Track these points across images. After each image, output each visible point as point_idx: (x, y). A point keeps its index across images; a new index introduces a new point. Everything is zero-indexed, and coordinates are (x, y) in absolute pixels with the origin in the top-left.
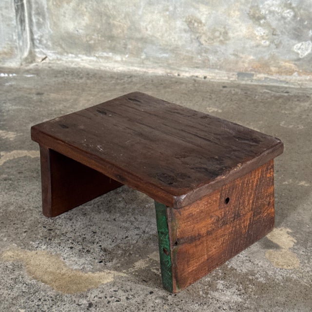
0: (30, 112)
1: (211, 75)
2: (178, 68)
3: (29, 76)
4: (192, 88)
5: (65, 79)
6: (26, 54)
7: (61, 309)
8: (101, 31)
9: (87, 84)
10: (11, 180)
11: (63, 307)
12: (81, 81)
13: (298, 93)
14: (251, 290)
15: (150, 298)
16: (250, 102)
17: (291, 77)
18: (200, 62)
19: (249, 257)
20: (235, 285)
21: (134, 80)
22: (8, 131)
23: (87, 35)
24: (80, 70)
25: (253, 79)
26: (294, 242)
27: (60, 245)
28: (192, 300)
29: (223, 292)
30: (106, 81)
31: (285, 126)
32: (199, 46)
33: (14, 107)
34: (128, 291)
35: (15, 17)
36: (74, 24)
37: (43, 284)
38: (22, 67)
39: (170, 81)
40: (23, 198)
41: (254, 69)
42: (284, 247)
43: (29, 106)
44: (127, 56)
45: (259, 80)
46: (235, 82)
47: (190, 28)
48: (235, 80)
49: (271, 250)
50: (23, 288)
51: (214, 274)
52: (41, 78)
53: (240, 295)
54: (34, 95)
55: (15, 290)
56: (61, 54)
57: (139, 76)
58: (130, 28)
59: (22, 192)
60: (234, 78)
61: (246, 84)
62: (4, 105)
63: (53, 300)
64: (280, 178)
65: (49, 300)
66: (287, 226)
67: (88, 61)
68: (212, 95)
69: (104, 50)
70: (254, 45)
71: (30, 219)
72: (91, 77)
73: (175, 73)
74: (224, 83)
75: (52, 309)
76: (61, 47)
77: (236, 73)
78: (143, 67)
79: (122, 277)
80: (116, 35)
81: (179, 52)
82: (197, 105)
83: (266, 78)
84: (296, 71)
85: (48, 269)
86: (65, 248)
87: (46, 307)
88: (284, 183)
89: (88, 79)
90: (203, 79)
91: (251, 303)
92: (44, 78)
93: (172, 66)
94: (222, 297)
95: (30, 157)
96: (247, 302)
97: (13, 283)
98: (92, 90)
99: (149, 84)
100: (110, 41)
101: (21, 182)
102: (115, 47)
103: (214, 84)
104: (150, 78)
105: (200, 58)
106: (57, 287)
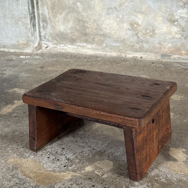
0: (35, 78)
1: (145, 56)
2: (125, 52)
3: (37, 57)
4: (133, 64)
5: (58, 59)
6: (36, 45)
8: (80, 31)
9: (70, 62)
10: (18, 117)
12: (67, 60)
14: (156, 186)
16: (168, 72)
18: (138, 48)
19: (157, 166)
20: (146, 183)
21: (98, 59)
22: (21, 89)
23: (71, 33)
24: (67, 54)
25: (171, 59)
27: (42, 156)
29: (138, 187)
30: (82, 60)
32: (138, 38)
33: (26, 75)
34: (79, 185)
35: (30, 23)
36: (64, 27)
37: (29, 179)
38: (34, 52)
39: (120, 60)
40: (24, 128)
41: (172, 52)
42: (180, 160)
43: (35, 75)
44: (95, 45)
45: (174, 59)
46: (160, 60)
47: (132, 28)
48: (160, 59)
49: (171, 162)
50: (17, 181)
52: (44, 59)
54: (39, 68)
55: (12, 182)
56: (57, 44)
57: (102, 57)
58: (96, 29)
59: (24, 124)
60: (159, 58)
61: (166, 61)
62: (21, 74)
64: (182, 118)
66: (183, 147)
67: (72, 48)
68: (145, 68)
69: (81, 42)
70: (171, 38)
71: (26, 140)
72: (73, 57)
73: (123, 55)
74: (153, 61)
76: (57, 40)
77: (160, 55)
78: (104, 52)
79: (77, 176)
80: (88, 33)
81: (125, 42)
82: (135, 74)
83: (179, 58)
85: (33, 170)
86: (45, 158)
88: (184, 121)
89: (71, 58)
90: (140, 59)
92: (46, 58)
93: (121, 51)
97: (11, 178)
98: (73, 65)
99: (107, 62)
100: (84, 36)
101: (24, 118)
102: (87, 40)
103: (147, 61)
104: (108, 58)
105: (138, 46)
106: (37, 181)
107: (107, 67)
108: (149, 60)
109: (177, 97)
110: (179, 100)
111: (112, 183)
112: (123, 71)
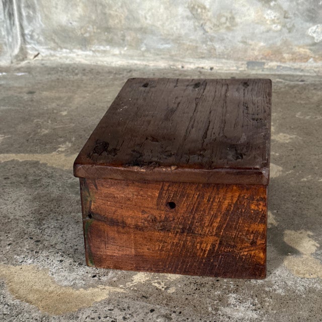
0: (20, 112)
1: (218, 65)
2: (182, 60)
3: (20, 74)
5: (60, 76)
6: (16, 51)
8: (97, 23)
9: (82, 80)
12: (76, 77)
13: (315, 81)
14: (268, 304)
15: (151, 317)
17: (306, 64)
18: (205, 51)
20: (250, 298)
21: (134, 74)
23: (82, 27)
24: (76, 66)
25: (264, 68)
26: (317, 247)
27: (48, 259)
28: (199, 318)
29: (235, 308)
30: (103, 76)
31: (302, 117)
32: (204, 34)
33: (3, 108)
34: (125, 310)
35: (2, 11)
36: (67, 16)
37: (27, 304)
38: (12, 65)
39: (174, 74)
40: (9, 207)
41: (266, 56)
42: (305, 253)
43: (19, 106)
44: (126, 49)
45: (271, 69)
46: (245, 72)
47: (193, 15)
48: (245, 70)
49: (291, 257)
50: (5, 310)
51: (225, 287)
52: (33, 76)
53: (255, 310)
54: (25, 94)
56: (55, 49)
57: (140, 70)
58: (127, 18)
59: (8, 200)
60: (243, 68)
61: (257, 74)
64: (297, 174)
66: (308, 228)
67: (84, 55)
69: (100, 43)
70: (265, 30)
71: (15, 230)
72: (88, 73)
73: (179, 65)
74: (232, 74)
76: (55, 42)
77: (245, 63)
78: (143, 60)
79: (119, 293)
80: (112, 26)
81: (181, 42)
83: (278, 66)
84: (312, 57)
85: (34, 287)
86: (54, 261)
88: (302, 180)
89: (84, 75)
90: (210, 71)
92: (36, 76)
93: (175, 58)
94: (235, 313)
95: (18, 161)
96: (264, 319)
98: (88, 86)
100: (106, 33)
101: (6, 188)
102: (112, 39)
103: (222, 74)
104: (152, 71)
105: (206, 48)
106: (43, 307)
108: (226, 72)
109: (285, 136)
110: (287, 142)
111: (187, 302)
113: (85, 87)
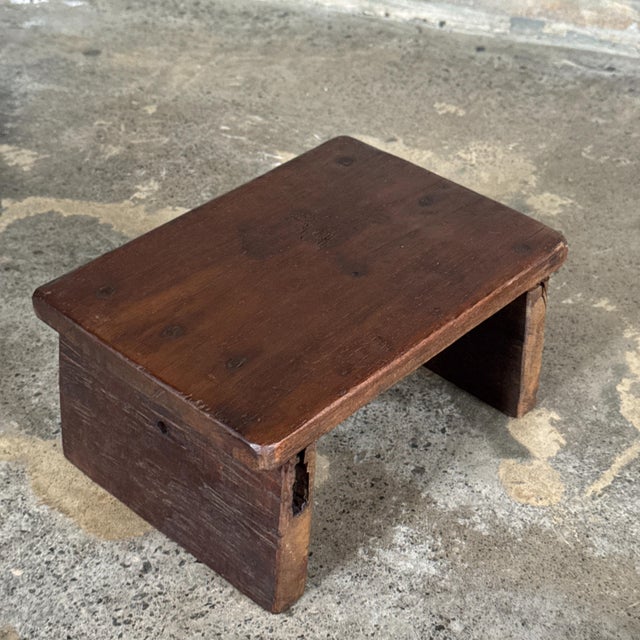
0: (69, 99)
1: (455, 18)
3: (74, 4)
4: (412, 51)
5: (149, 15)
7: (91, 574)
9: (192, 30)
10: (17, 268)
11: (94, 570)
12: (180, 21)
13: (634, 72)
14: (457, 550)
16: (528, 91)
17: (624, 33)
19: (466, 475)
20: (429, 537)
21: (293, 22)
22: (21, 148)
25: (543, 34)
26: (561, 445)
29: (402, 553)
30: (232, 22)
31: (592, 158)
33: (37, 86)
37: (61, 515)
39: (368, 28)
42: (537, 455)
43: (68, 85)
45: (555, 36)
46: (504, 38)
48: (504, 34)
49: (512, 461)
50: (23, 524)
51: (391, 511)
52: (98, 11)
53: (435, 560)
54: (82, 56)
55: (7, 526)
57: (304, 13)
60: (502, 28)
62: (17, 79)
63: (76, 553)
64: (558, 288)
65: (69, 552)
66: (553, 406)
68: (451, 70)
71: (48, 365)
72: (203, 11)
73: (380, 9)
74: (480, 38)
75: (73, 573)
77: (507, 18)
82: (416, 94)
83: (570, 33)
84: (635, 21)
85: (74, 483)
87: (62, 567)
88: (564, 302)
89: (196, 15)
90: (438, 27)
91: (453, 580)
92: (105, 11)
94: (401, 563)
95: (59, 215)
96: (447, 577)
97: (5, 510)
98: (201, 45)
99: (322, 36)
101: (37, 274)
103: (460, 40)
106: (86, 524)
107: (323, 59)
108: (469, 33)
109: (552, 200)
110: (554, 213)
111: (324, 534)
112: (375, 80)
113: (196, 47)
